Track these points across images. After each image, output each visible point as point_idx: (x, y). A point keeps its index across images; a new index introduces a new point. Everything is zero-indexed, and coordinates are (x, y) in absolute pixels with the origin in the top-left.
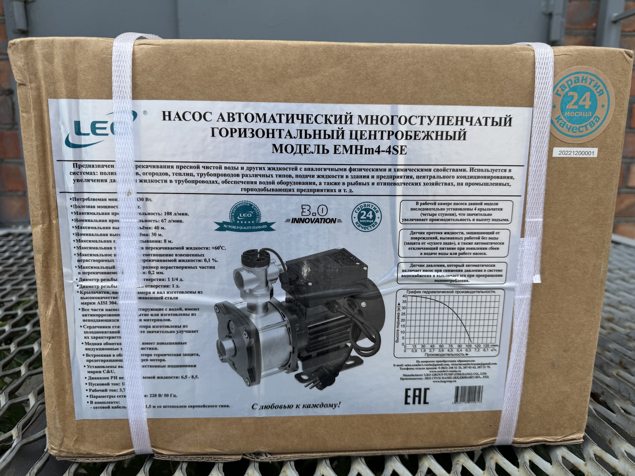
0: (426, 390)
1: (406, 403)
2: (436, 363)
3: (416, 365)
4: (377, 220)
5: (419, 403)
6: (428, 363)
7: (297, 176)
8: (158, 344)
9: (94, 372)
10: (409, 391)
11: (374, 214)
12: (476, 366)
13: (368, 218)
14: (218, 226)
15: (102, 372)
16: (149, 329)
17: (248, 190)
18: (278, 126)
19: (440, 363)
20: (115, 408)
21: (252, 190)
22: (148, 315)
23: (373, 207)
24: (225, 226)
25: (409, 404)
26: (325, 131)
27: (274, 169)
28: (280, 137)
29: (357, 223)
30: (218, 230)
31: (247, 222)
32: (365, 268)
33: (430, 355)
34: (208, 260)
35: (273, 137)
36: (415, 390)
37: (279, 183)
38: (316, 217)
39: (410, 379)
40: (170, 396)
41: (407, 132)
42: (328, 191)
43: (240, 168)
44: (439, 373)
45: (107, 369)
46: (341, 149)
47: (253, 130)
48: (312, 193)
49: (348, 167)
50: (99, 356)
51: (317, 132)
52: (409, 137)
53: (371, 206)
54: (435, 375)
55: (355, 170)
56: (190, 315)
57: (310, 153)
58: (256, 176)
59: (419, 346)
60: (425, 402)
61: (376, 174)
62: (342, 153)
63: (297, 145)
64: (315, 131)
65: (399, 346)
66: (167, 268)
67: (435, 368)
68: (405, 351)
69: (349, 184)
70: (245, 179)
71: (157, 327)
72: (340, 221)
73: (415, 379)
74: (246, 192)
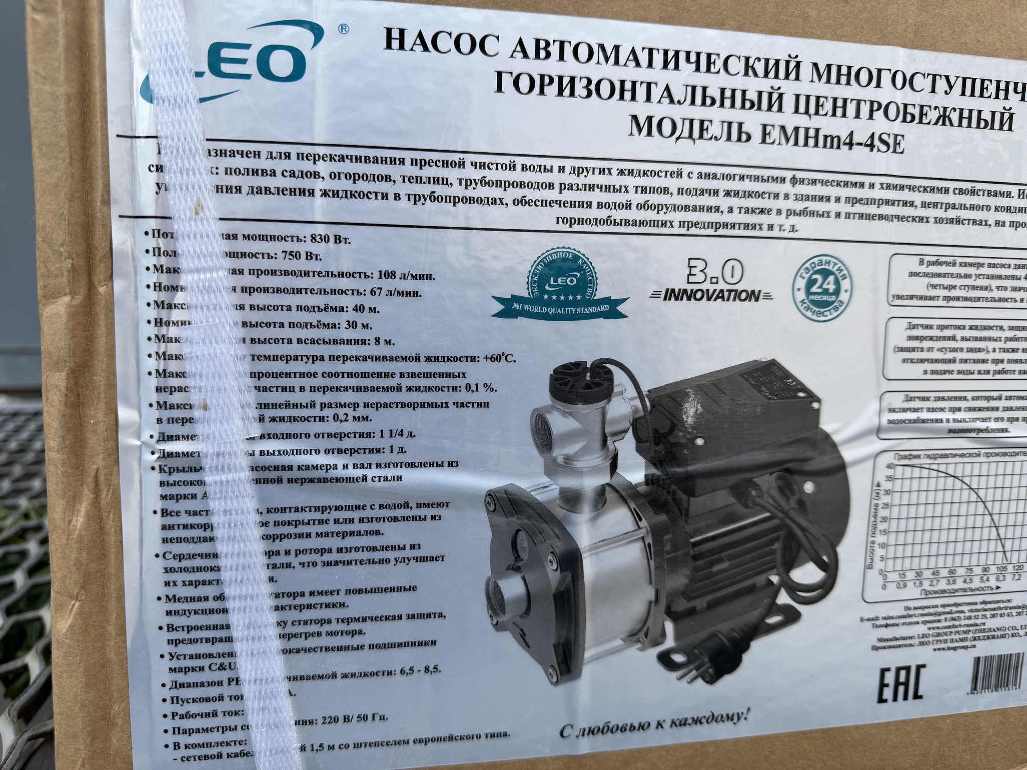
0: (919, 667)
1: (881, 700)
2: (940, 610)
3: (904, 617)
4: (844, 297)
5: (905, 698)
6: (926, 611)
7: (681, 191)
8: (348, 592)
9: (185, 670)
10: (887, 674)
11: (837, 282)
12: (1014, 611)
13: (826, 292)
14: (501, 307)
15: (206, 668)
16: (327, 557)
17: (571, 221)
18: (643, 74)
19: (948, 609)
20: (236, 755)
21: (581, 221)
22: (327, 522)
23: (837, 267)
24: (516, 306)
25: (885, 701)
26: (744, 92)
27: (631, 173)
28: (648, 99)
29: (803, 302)
30: (499, 315)
31: (567, 298)
32: (816, 405)
33: (930, 592)
34: (473, 387)
35: (633, 98)
36: (898, 670)
37: (640, 206)
38: (719, 287)
39: (890, 647)
40: (370, 718)
41: (905, 106)
42: (746, 226)
43: (555, 169)
44: (945, 630)
45: (219, 661)
46: (776, 134)
47: (589, 81)
48: (710, 231)
49: (789, 175)
50: (200, 628)
51: (728, 93)
52: (909, 118)
53: (832, 264)
54: (938, 635)
55: (802, 181)
56: (429, 518)
57: (711, 139)
58: (592, 188)
59: (910, 575)
60: (917, 697)
61: (845, 192)
62: (777, 142)
63: (684, 119)
64: (723, 91)
65: (873, 576)
66: (378, 406)
67: (939, 621)
68: (884, 587)
69: (790, 213)
70: (567, 196)
71: (349, 550)
72: (768, 297)
73: (899, 646)
74: (566, 227)
